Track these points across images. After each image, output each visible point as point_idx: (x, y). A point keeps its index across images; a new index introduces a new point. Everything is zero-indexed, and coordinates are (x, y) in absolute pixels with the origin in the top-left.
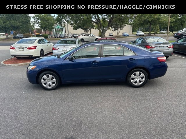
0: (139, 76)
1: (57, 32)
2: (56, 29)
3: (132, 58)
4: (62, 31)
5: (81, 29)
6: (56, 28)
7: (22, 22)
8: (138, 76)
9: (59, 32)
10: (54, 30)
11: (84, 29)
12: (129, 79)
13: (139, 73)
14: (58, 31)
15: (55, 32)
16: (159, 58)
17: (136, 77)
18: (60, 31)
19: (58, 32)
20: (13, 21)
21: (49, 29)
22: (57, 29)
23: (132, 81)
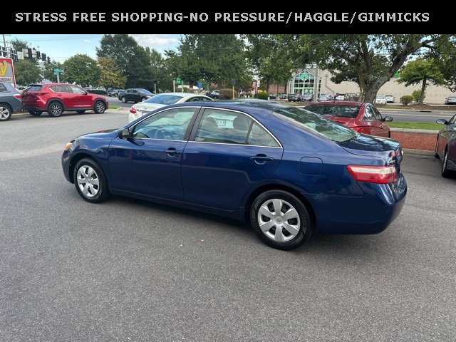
0: (283, 214)
1: (298, 88)
2: (296, 81)
3: (265, 156)
4: (313, 86)
5: (353, 80)
6: (299, 78)
7: (223, 62)
8: (278, 214)
9: (303, 88)
10: (293, 83)
11: (358, 81)
12: (253, 217)
13: (284, 204)
14: (301, 85)
15: (293, 88)
16: (355, 169)
17: (274, 213)
18: (306, 86)
19: (301, 88)
20: (206, 62)
21: (276, 79)
22: (301, 81)
23: (261, 223)
